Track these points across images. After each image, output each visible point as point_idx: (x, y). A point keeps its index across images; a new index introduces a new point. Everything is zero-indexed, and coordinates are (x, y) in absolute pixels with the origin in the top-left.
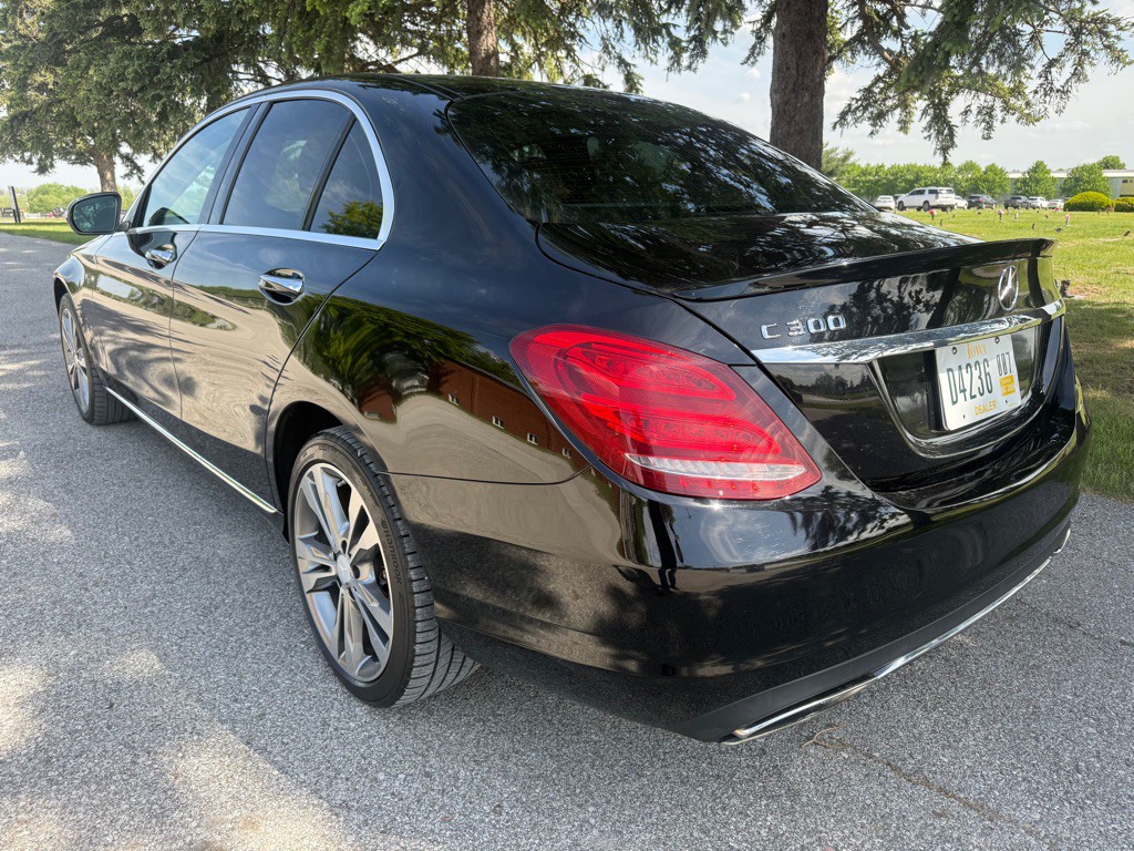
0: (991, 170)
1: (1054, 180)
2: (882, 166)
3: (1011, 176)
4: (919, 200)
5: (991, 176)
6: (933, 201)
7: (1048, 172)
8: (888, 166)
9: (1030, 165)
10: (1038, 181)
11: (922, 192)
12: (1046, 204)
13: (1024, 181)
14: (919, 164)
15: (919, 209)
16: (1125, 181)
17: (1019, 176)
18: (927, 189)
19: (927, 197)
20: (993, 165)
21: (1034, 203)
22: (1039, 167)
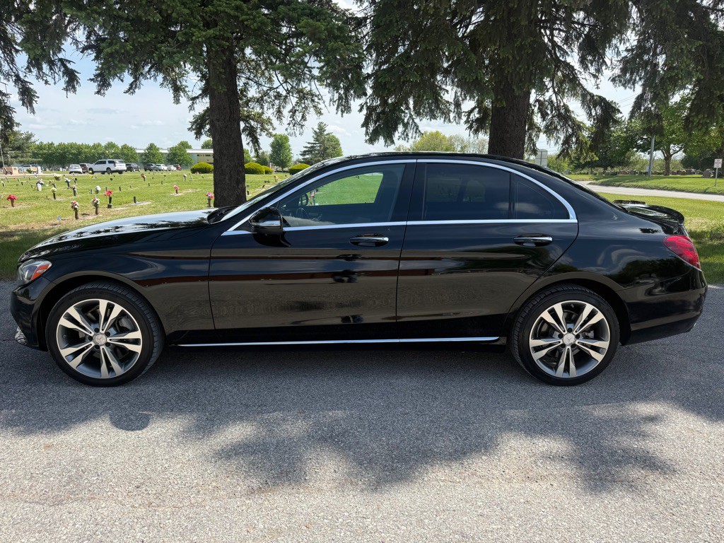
0: (125, 148)
1: (162, 154)
2: (52, 144)
3: (138, 151)
4: (103, 167)
5: (126, 151)
6: (113, 168)
7: (158, 149)
8: (56, 144)
9: (147, 146)
10: (154, 155)
11: (104, 163)
12: (166, 168)
13: (145, 154)
14: (78, 143)
15: (103, 173)
16: (198, 155)
17: (143, 151)
18: (107, 160)
19: (108, 165)
20: (125, 145)
21: (159, 168)
22: (152, 147)
